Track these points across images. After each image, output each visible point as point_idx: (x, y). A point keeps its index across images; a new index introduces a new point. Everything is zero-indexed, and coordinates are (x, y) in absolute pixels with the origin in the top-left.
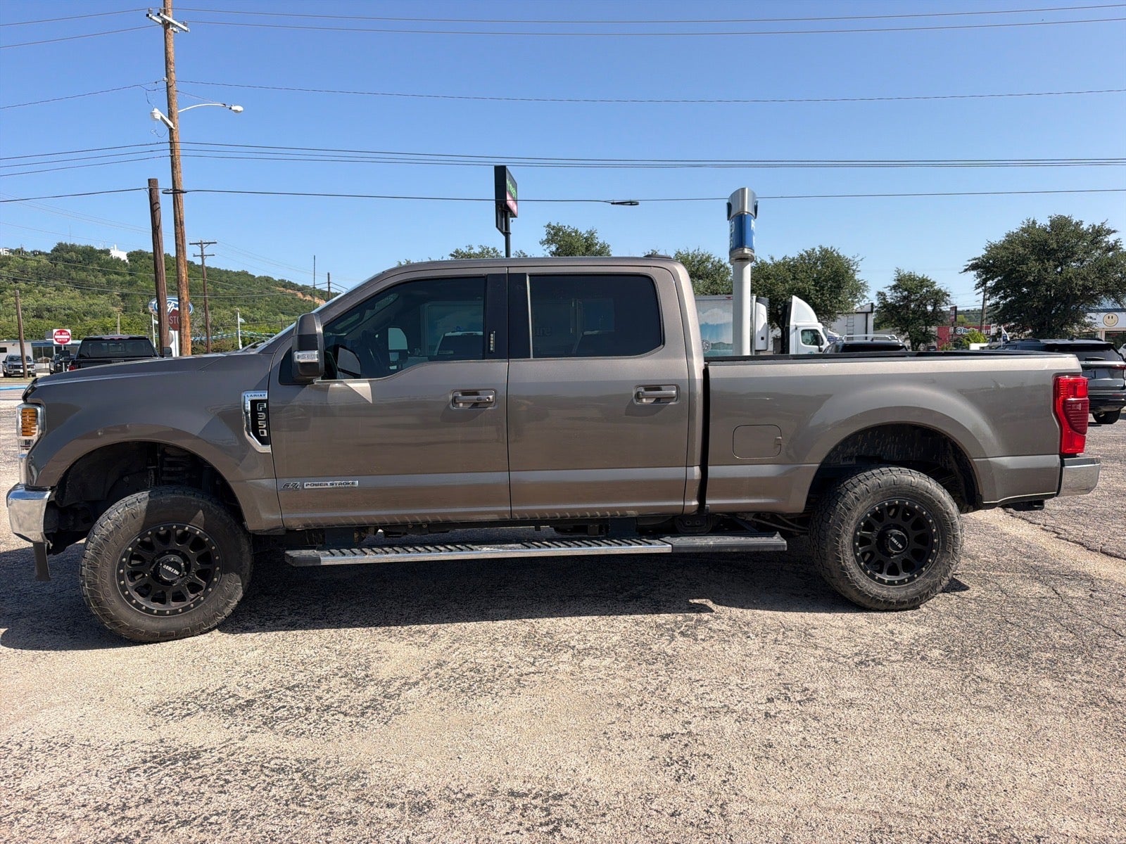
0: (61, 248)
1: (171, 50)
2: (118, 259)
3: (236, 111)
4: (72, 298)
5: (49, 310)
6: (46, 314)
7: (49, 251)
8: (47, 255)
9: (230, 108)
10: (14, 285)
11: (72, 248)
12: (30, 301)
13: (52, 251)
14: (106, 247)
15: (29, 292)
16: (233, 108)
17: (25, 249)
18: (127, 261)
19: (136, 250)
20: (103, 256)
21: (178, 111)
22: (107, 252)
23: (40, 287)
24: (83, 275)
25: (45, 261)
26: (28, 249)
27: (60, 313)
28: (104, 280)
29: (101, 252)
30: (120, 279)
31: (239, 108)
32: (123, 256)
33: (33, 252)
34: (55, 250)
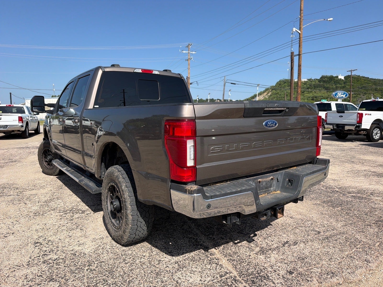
0: (323, 77)
1: (302, 6)
2: (341, 79)
3: (330, 20)
4: (324, 93)
5: (316, 97)
6: (315, 99)
7: (319, 79)
8: (318, 80)
9: (327, 20)
10: (307, 90)
11: (326, 77)
12: (311, 95)
13: (320, 78)
14: (337, 75)
15: (311, 92)
16: (328, 20)
17: (312, 79)
18: (344, 79)
19: (347, 75)
20: (336, 79)
21: (303, 27)
22: (337, 77)
23: (315, 90)
24: (328, 85)
25: (317, 82)
26: (313, 79)
27: (319, 98)
28: (335, 87)
29: (335, 77)
30: (340, 86)
31: (331, 19)
32: (342, 78)
33: (314, 79)
34: (321, 78)
